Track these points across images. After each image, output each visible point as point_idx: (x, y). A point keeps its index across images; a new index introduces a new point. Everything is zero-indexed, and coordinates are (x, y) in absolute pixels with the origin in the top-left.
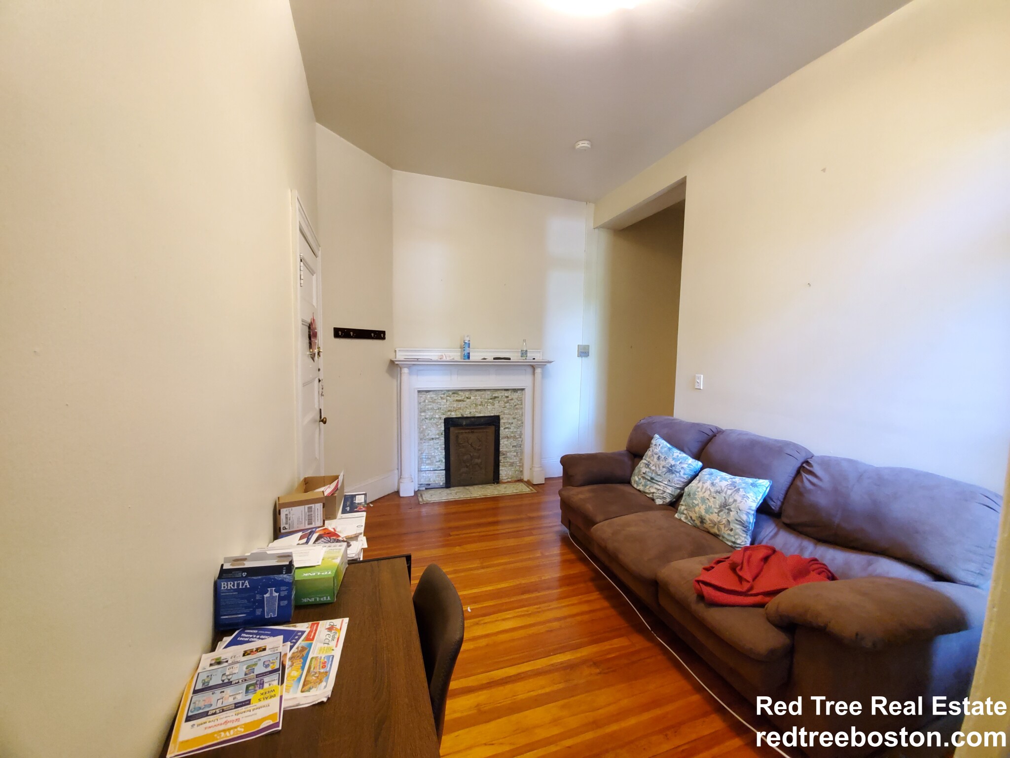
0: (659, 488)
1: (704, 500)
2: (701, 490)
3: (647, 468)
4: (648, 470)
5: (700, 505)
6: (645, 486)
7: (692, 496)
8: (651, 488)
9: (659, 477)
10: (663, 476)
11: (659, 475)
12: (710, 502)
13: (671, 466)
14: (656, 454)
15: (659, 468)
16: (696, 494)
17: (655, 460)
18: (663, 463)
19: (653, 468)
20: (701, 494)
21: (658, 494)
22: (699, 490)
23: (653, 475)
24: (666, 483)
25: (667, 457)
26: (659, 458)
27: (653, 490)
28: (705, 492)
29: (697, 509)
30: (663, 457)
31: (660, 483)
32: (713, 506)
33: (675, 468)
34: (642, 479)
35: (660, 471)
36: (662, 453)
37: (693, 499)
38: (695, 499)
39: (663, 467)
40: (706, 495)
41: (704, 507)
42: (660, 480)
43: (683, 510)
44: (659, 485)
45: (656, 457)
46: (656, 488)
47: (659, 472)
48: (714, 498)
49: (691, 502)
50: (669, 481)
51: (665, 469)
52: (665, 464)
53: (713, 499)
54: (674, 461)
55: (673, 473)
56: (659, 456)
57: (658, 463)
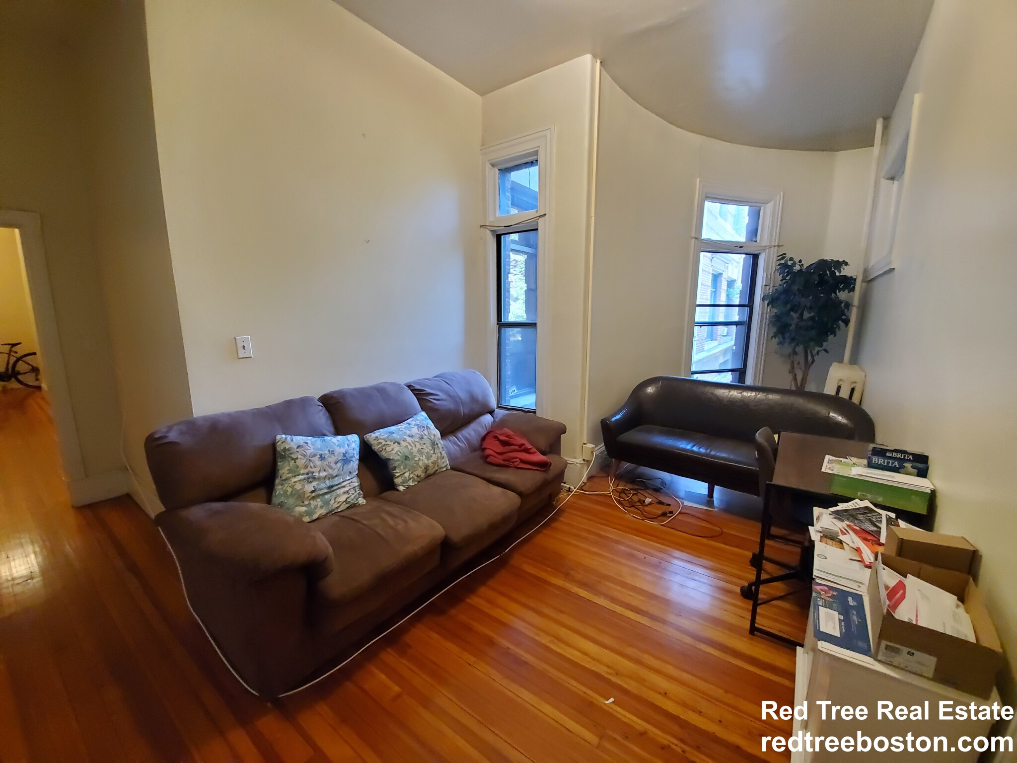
0: (347, 489)
1: (420, 452)
2: (411, 446)
3: (311, 482)
4: (315, 484)
5: (421, 458)
6: (327, 503)
7: (410, 457)
8: (337, 500)
9: (336, 478)
10: (342, 473)
11: (336, 476)
12: (425, 449)
13: (344, 455)
14: (315, 455)
15: (331, 468)
16: (413, 453)
17: (318, 463)
18: (332, 459)
19: (323, 474)
20: (415, 450)
21: (353, 496)
22: (410, 447)
23: (328, 483)
24: (348, 478)
25: (331, 450)
26: (322, 458)
27: (343, 498)
28: (415, 446)
29: (421, 463)
30: (327, 452)
31: (344, 484)
32: (428, 451)
33: (349, 454)
34: (311, 502)
35: (336, 470)
36: (320, 449)
37: (413, 459)
38: (415, 456)
39: (336, 463)
40: (418, 446)
41: (424, 456)
42: (342, 480)
43: (409, 475)
44: (344, 487)
45: (316, 460)
46: (345, 493)
47: (335, 473)
48: (425, 444)
49: (413, 462)
50: (350, 473)
51: (339, 465)
52: (336, 458)
53: (425, 446)
54: (342, 448)
55: (350, 461)
56: (321, 455)
57: (325, 463)
